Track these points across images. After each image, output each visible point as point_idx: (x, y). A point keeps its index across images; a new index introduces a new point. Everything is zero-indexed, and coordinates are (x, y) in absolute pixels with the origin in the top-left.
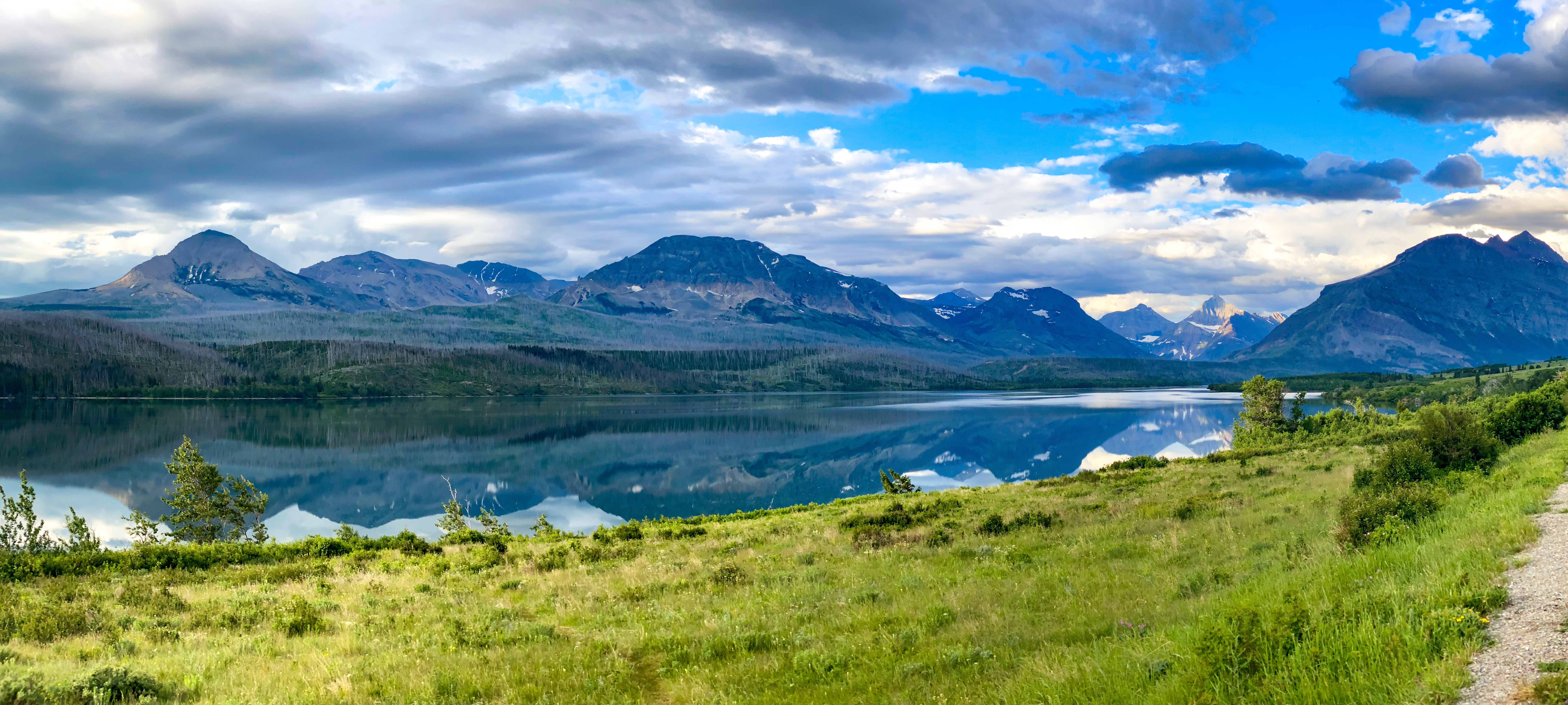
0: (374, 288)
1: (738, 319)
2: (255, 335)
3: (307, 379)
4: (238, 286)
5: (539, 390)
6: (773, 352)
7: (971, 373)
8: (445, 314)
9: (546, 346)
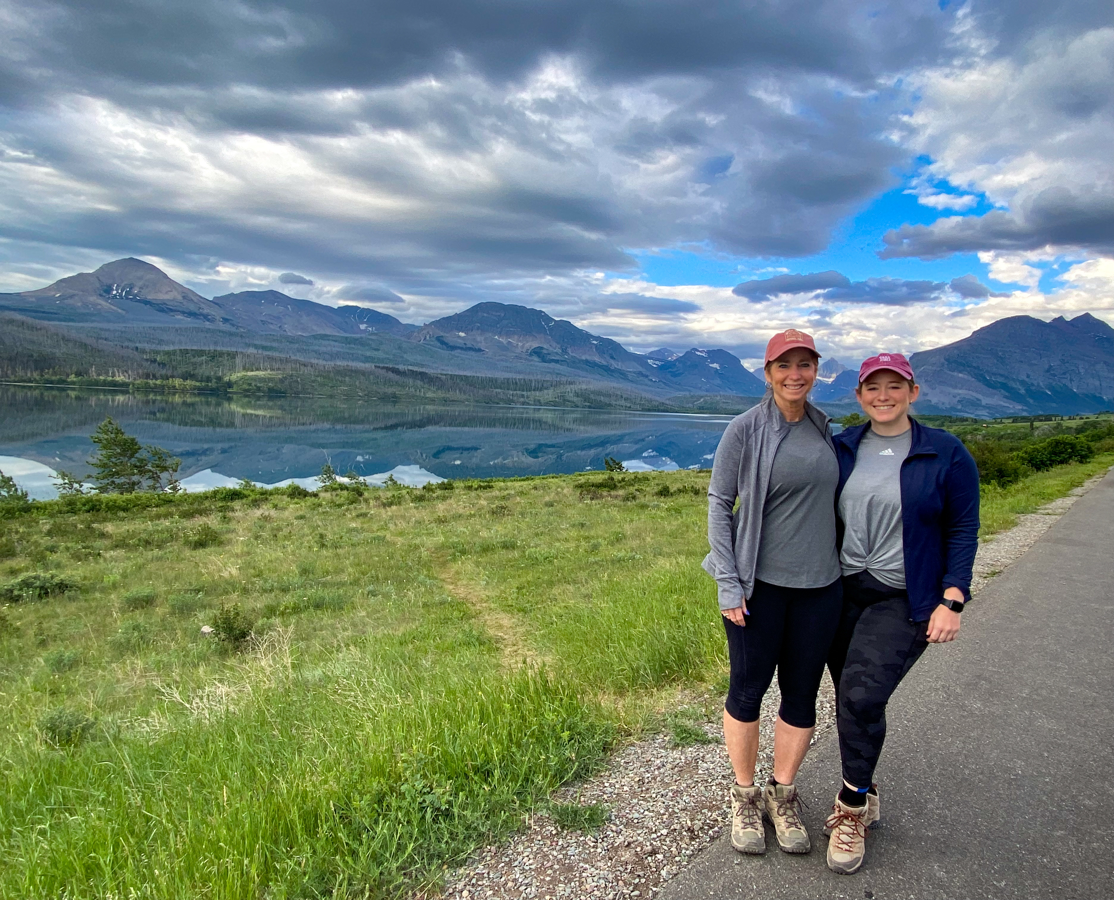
0: (274, 317)
1: (526, 359)
2: (173, 343)
3: (219, 379)
4: (158, 304)
5: (394, 396)
6: (547, 381)
7: (667, 402)
8: (328, 340)
9: (401, 367)
